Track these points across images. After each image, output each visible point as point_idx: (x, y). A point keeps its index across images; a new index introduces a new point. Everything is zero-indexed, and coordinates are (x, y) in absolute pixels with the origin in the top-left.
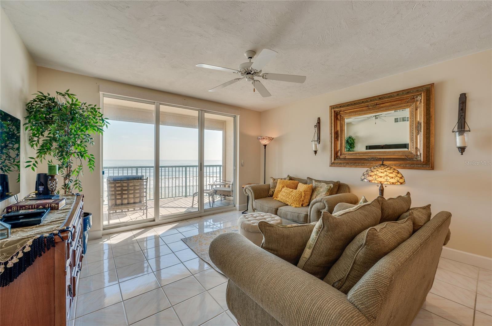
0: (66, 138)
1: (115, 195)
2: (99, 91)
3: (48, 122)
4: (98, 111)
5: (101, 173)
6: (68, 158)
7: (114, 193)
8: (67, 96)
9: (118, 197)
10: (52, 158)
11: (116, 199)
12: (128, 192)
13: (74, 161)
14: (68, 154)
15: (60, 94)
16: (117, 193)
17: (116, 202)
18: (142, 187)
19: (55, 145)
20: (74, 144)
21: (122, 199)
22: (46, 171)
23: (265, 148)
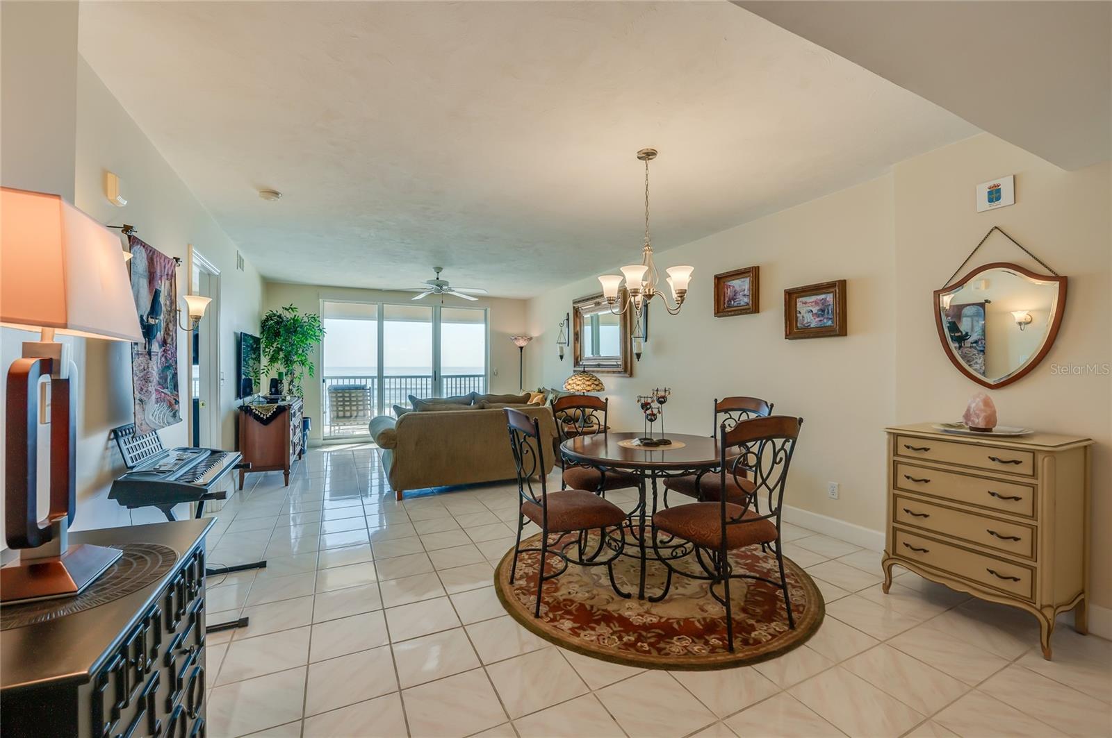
0: (290, 349)
1: (337, 406)
2: (318, 299)
3: (277, 334)
4: (318, 319)
5: (322, 381)
6: (292, 366)
7: (335, 403)
8: (290, 310)
9: (340, 408)
10: (280, 366)
11: (338, 411)
12: (350, 403)
13: (297, 368)
14: (292, 362)
15: (286, 309)
16: (339, 404)
17: (337, 414)
18: (366, 398)
19: (282, 355)
20: (296, 353)
21: (344, 411)
22: (276, 377)
23: (521, 351)
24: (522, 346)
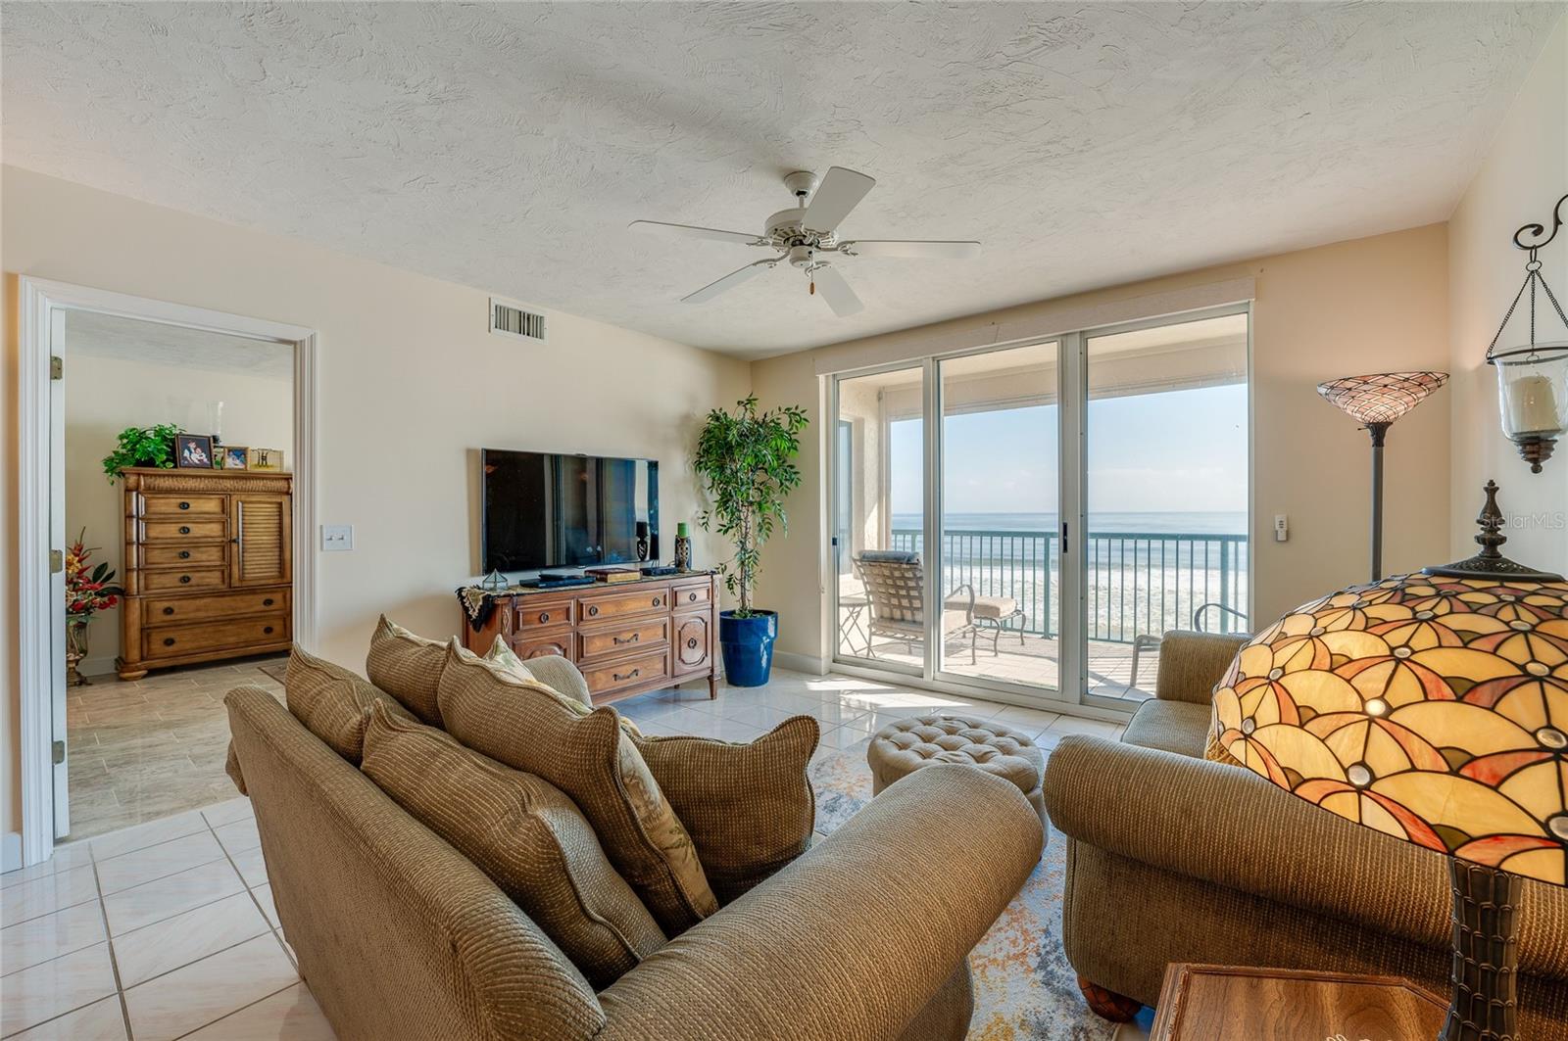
1: (878, 594)
5: (825, 541)
9: (884, 600)
16: (880, 589)
17: (882, 611)
21: (890, 606)
23: (1379, 442)
24: (1381, 418)
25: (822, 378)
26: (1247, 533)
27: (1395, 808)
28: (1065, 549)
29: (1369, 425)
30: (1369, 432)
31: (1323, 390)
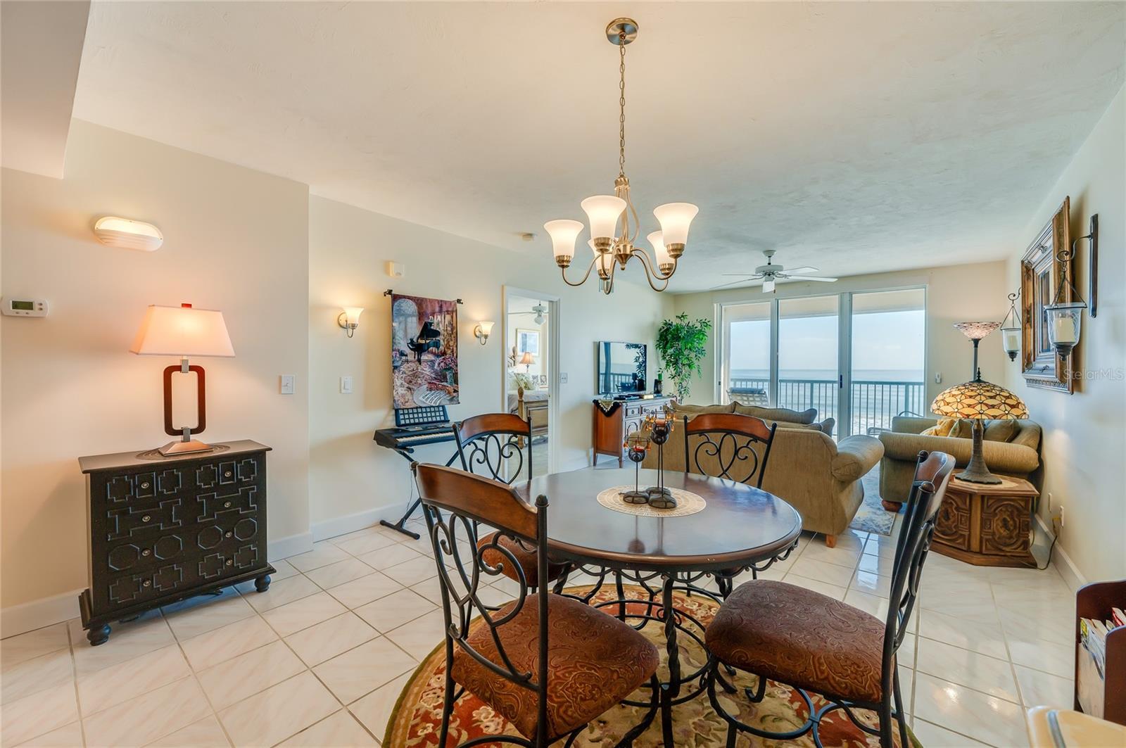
3: (667, 340)
5: (716, 383)
8: (682, 318)
15: (679, 317)
23: (976, 346)
24: (976, 338)
25: (715, 305)
26: (923, 381)
27: (961, 413)
28: (841, 387)
29: (973, 340)
30: (972, 342)
31: (955, 326)
